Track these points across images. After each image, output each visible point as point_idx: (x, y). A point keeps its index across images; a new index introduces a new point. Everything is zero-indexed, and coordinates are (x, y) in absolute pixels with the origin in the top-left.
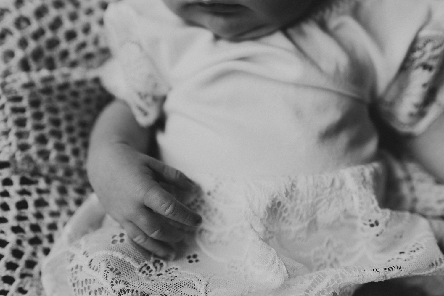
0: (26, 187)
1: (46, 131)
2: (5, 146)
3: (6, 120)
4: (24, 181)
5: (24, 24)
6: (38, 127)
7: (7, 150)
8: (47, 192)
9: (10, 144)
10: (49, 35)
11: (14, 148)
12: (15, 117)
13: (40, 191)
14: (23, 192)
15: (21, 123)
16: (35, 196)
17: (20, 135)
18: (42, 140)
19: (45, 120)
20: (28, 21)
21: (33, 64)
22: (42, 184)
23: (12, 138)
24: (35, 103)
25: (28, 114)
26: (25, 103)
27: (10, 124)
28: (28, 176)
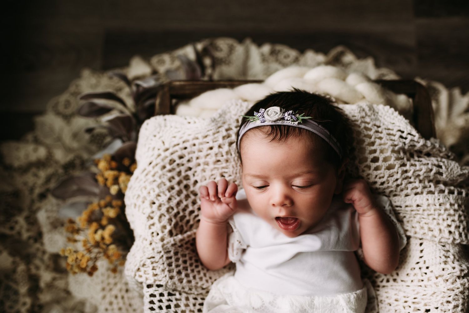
0: (170, 297)
1: (181, 268)
2: (163, 277)
3: (163, 264)
4: (170, 294)
5: (170, 210)
6: (177, 266)
7: (164, 279)
8: (180, 300)
9: (166, 276)
10: (181, 214)
11: (168, 278)
12: (168, 262)
13: (177, 300)
14: (169, 300)
15: (170, 265)
16: (175, 302)
17: (170, 271)
18: (179, 273)
19: (180, 262)
20: (173, 209)
21: (174, 232)
22: (178, 296)
23: (166, 273)
24: (176, 253)
25: (173, 259)
26: (172, 254)
27: (165, 265)
28: (171, 292)
